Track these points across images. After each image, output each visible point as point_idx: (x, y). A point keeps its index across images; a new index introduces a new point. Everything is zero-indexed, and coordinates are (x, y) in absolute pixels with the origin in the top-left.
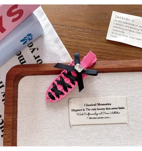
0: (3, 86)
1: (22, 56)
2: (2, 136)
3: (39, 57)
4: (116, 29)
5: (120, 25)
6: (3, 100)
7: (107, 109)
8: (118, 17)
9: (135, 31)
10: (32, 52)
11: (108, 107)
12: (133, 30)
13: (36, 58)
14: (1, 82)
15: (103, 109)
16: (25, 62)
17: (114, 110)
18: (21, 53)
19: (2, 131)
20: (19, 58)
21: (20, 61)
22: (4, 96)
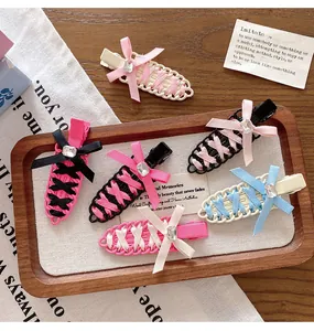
0: (7, 173)
1: (34, 120)
2: (15, 253)
3: (62, 119)
4: (240, 50)
5: (248, 43)
6: (10, 196)
7: (177, 193)
8: (246, 30)
9: (273, 54)
10: (50, 112)
11: (179, 189)
12: (269, 52)
13: (57, 122)
14: (4, 167)
15: (171, 194)
16: (40, 129)
17: (188, 194)
18: (31, 116)
19: (14, 245)
20: (29, 124)
21: (32, 128)
22: (10, 189)
